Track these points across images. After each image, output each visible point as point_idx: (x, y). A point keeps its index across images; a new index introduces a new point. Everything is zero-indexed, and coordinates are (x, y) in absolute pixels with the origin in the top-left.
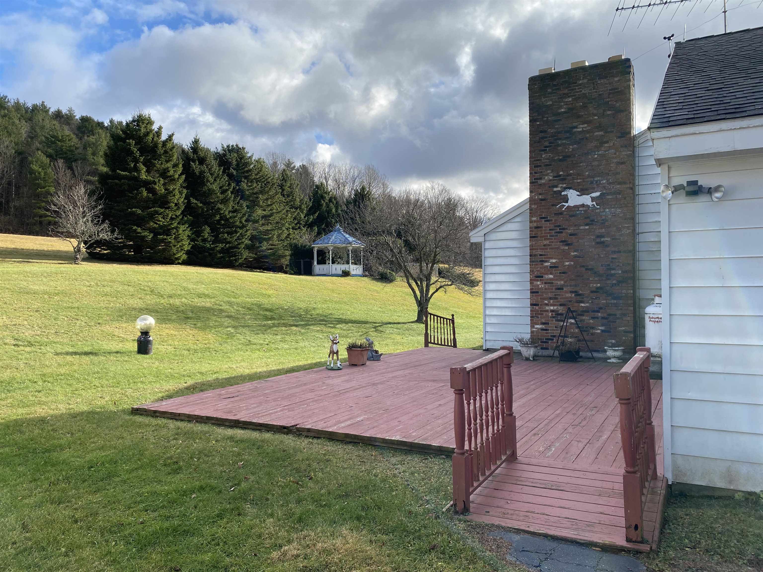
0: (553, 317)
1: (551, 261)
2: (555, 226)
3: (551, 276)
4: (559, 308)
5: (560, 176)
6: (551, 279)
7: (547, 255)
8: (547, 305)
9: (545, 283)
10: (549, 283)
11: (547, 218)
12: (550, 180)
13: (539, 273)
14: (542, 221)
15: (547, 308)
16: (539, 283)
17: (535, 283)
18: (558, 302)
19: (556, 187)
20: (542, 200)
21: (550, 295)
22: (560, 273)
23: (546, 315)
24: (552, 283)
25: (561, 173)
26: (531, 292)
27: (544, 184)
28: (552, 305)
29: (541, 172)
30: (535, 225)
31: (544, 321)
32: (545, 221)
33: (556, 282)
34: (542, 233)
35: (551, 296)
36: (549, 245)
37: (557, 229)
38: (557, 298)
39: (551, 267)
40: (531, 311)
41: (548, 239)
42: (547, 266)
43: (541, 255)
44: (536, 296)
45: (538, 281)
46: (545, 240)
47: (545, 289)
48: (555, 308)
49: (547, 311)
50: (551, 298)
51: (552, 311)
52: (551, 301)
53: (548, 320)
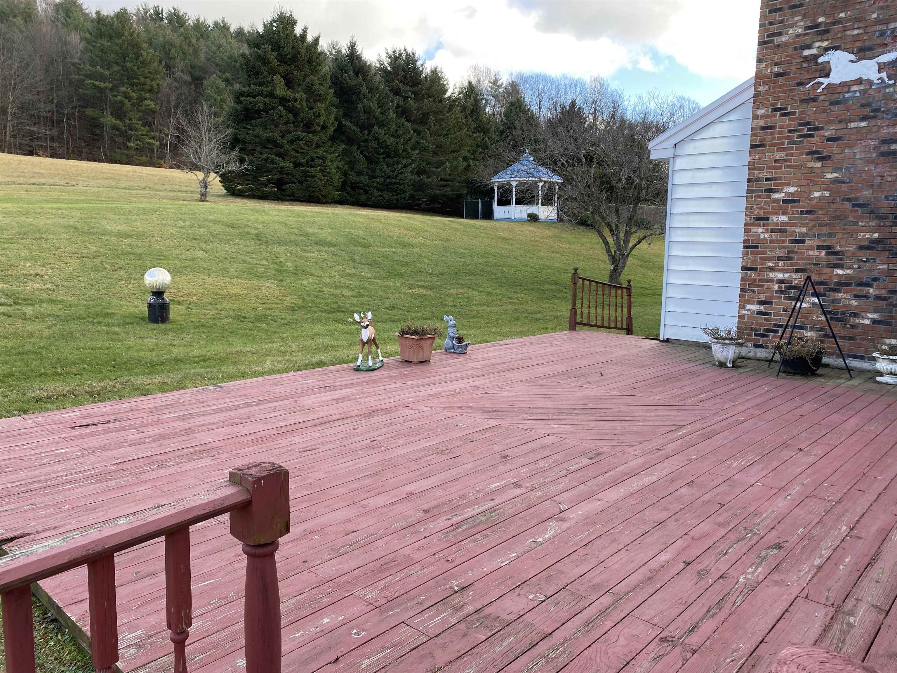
0: (782, 292)
1: (786, 189)
2: (801, 125)
3: (785, 218)
4: (794, 275)
5: (817, 25)
6: (783, 224)
7: (780, 179)
8: (772, 269)
9: (772, 231)
10: (780, 231)
11: (786, 109)
12: (798, 36)
13: (761, 212)
14: (775, 116)
15: (772, 275)
16: (760, 230)
17: (754, 230)
18: (792, 265)
19: (809, 47)
20: (778, 75)
21: (779, 252)
22: (802, 212)
23: (769, 288)
24: (785, 231)
25: (821, 19)
26: (745, 247)
27: (786, 44)
28: (780, 271)
29: (782, 21)
30: (762, 123)
31: (763, 298)
32: (782, 115)
33: (793, 228)
34: (774, 139)
35: (782, 255)
36: (785, 161)
37: (803, 130)
38: (790, 259)
39: (785, 201)
40: (742, 279)
41: (784, 149)
42: (777, 201)
43: (768, 179)
44: (752, 253)
45: (759, 226)
46: (779, 150)
47: (772, 241)
48: (787, 275)
49: (771, 281)
50: (779, 259)
51: (781, 281)
52: (781, 264)
53: (771, 297)
